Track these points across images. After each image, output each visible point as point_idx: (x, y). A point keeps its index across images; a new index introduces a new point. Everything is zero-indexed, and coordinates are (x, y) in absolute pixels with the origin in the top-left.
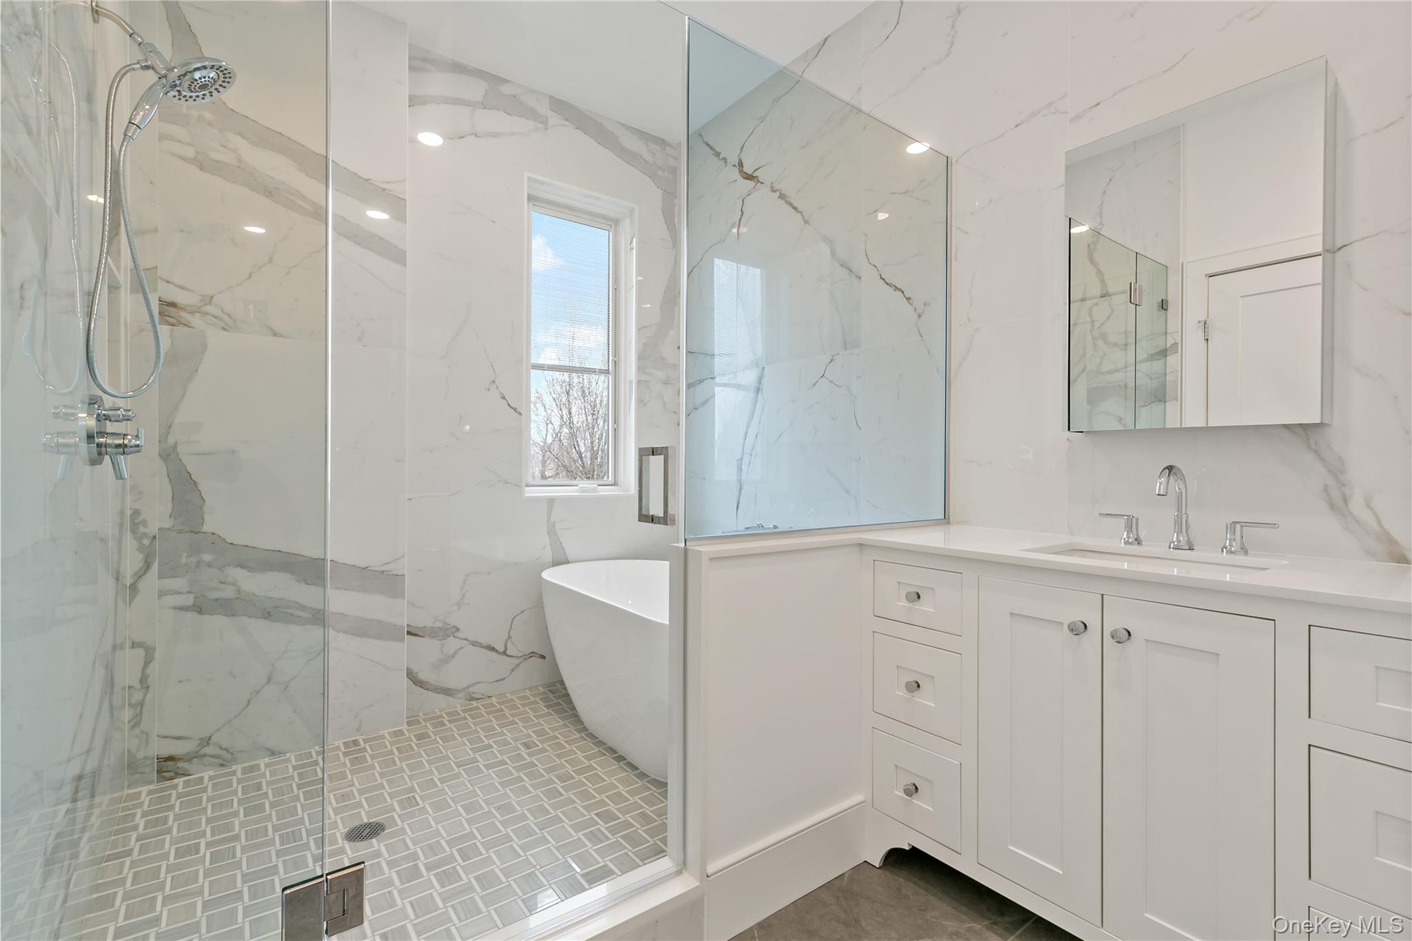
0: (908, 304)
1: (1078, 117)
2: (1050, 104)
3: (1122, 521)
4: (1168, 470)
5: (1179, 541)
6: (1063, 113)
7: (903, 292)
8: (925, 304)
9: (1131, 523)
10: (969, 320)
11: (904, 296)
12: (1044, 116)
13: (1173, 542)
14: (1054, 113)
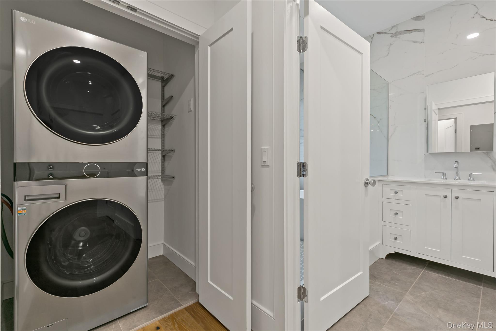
0: (375, 119)
1: (427, 76)
2: (419, 72)
3: (442, 174)
4: (456, 162)
5: (457, 178)
6: (423, 74)
7: (373, 116)
8: (380, 119)
9: (444, 175)
10: (394, 124)
11: (373, 117)
12: (417, 75)
13: (456, 178)
14: (420, 74)
